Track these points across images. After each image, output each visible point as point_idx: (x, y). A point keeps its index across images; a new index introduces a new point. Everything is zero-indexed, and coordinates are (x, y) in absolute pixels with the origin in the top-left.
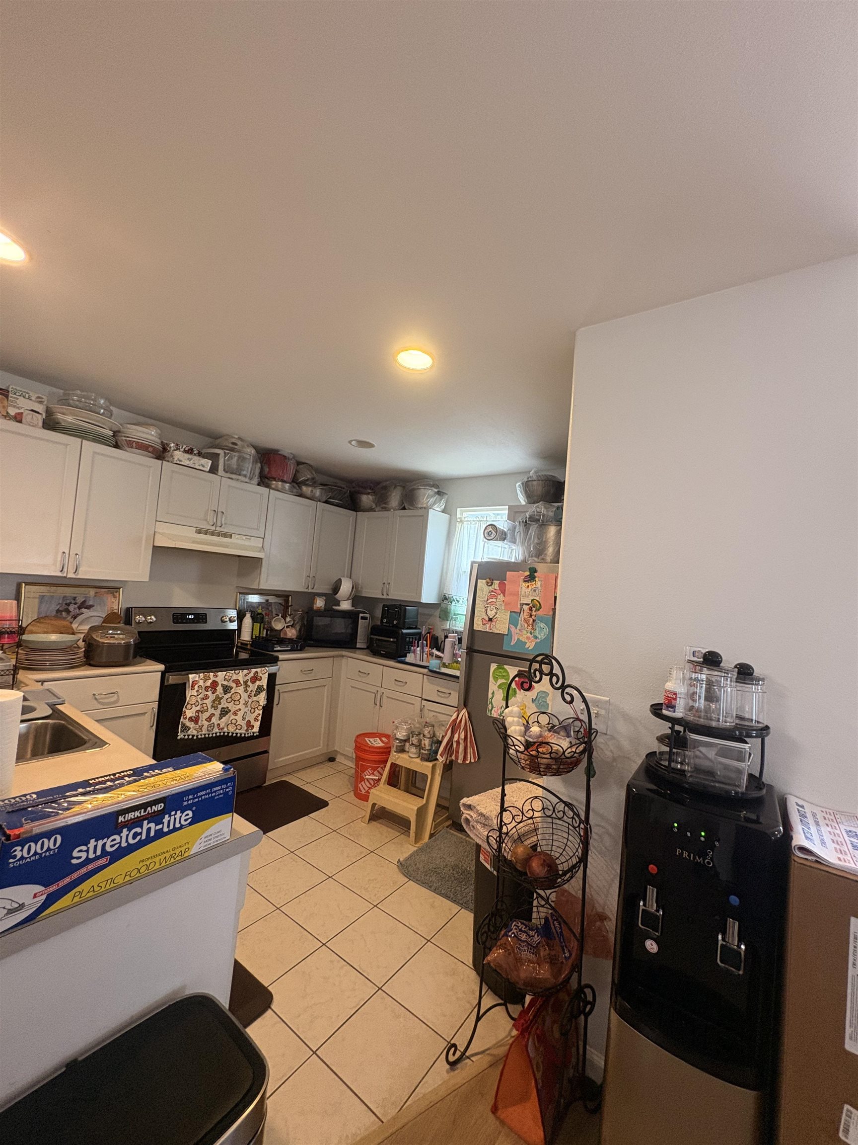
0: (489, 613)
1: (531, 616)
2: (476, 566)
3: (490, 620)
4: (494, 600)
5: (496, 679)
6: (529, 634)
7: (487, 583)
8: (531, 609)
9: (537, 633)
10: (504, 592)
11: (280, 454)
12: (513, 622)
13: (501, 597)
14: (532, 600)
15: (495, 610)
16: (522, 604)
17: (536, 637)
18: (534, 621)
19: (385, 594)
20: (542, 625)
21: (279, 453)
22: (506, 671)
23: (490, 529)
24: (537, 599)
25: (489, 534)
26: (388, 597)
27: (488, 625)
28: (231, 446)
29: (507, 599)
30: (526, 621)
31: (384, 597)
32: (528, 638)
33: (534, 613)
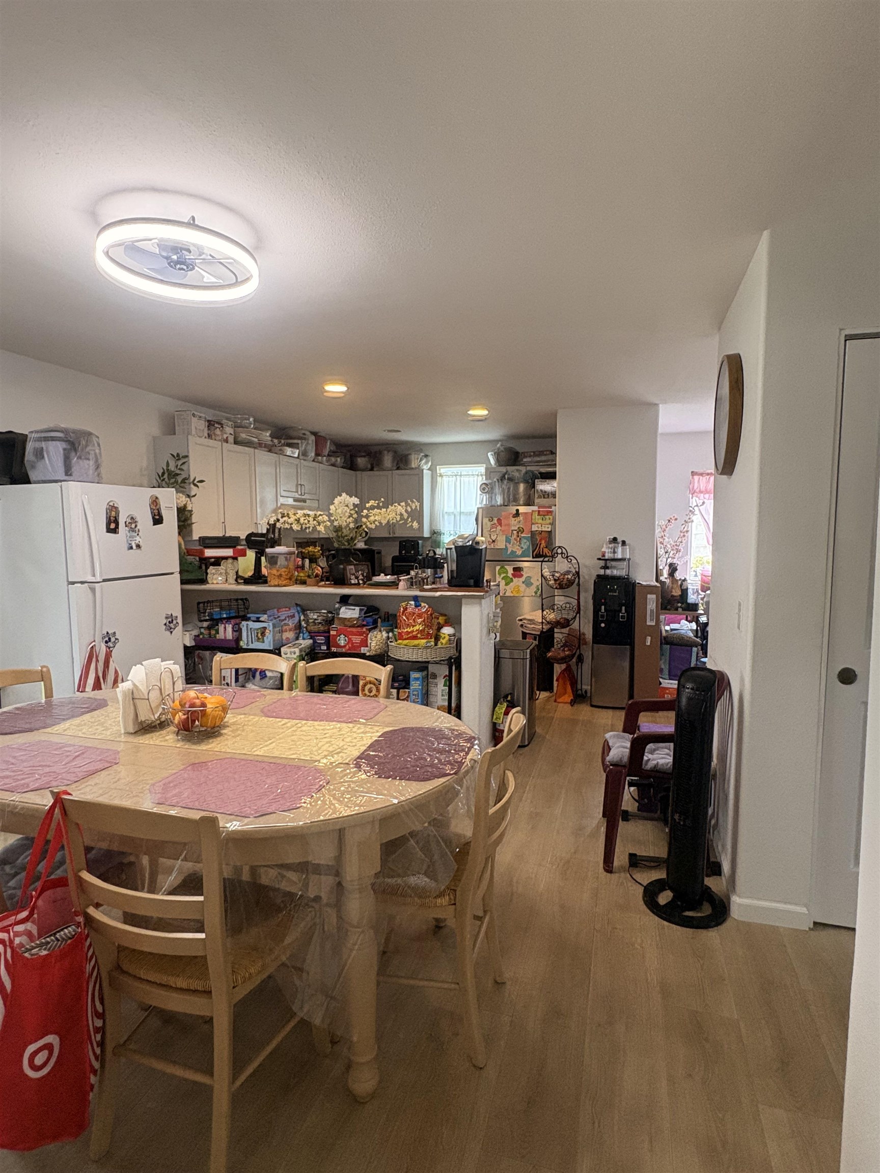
0: (492, 537)
1: (518, 536)
2: (481, 511)
3: (494, 541)
4: (495, 530)
5: (500, 574)
6: (518, 547)
7: (489, 520)
8: (518, 533)
9: (522, 545)
10: (500, 524)
11: (320, 436)
12: (508, 541)
13: (499, 528)
14: (519, 528)
15: (496, 536)
16: (512, 531)
17: (522, 548)
18: (520, 539)
19: (391, 533)
20: (525, 541)
21: (319, 434)
22: (506, 569)
23: (484, 486)
24: (521, 526)
25: (484, 489)
26: (394, 536)
27: (492, 545)
28: (301, 435)
29: (503, 528)
30: (515, 539)
31: (391, 536)
32: (518, 549)
33: (520, 535)
